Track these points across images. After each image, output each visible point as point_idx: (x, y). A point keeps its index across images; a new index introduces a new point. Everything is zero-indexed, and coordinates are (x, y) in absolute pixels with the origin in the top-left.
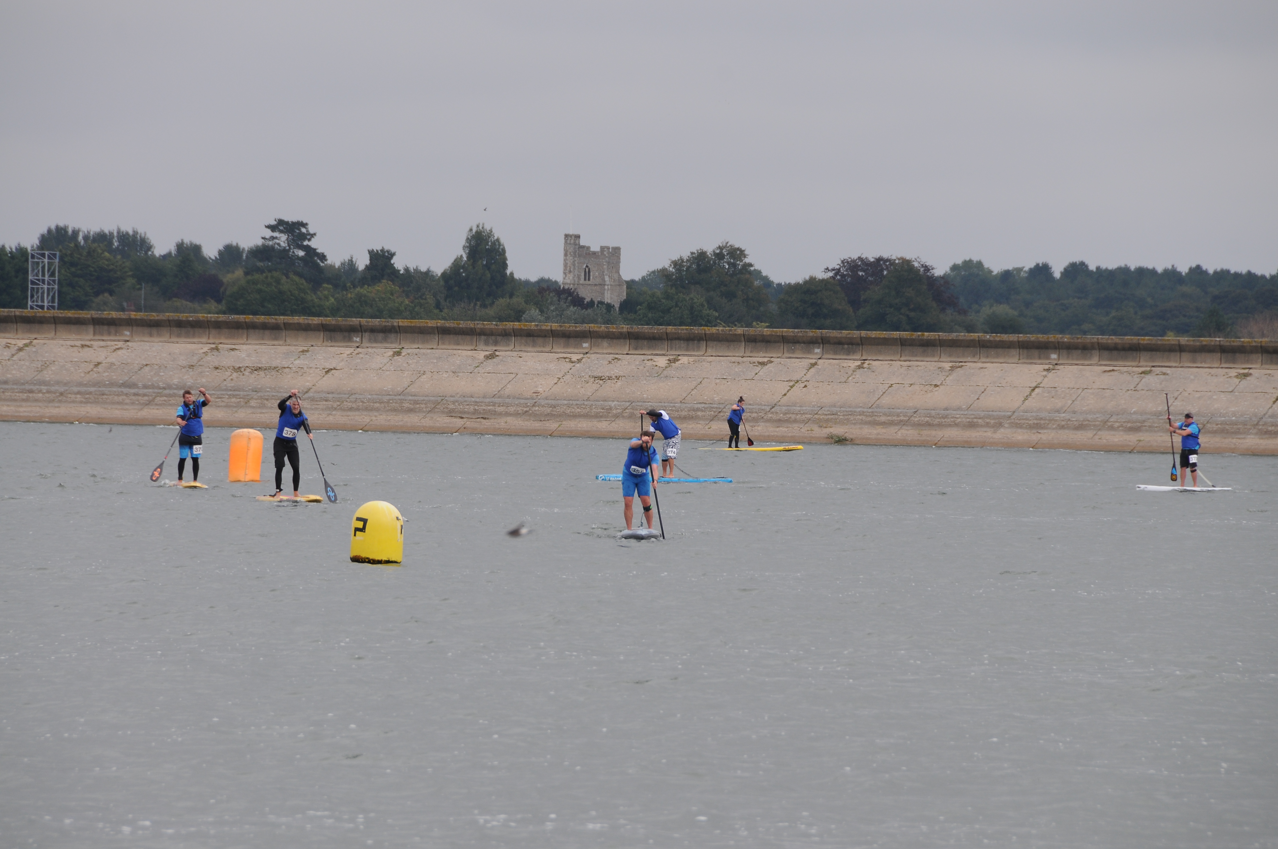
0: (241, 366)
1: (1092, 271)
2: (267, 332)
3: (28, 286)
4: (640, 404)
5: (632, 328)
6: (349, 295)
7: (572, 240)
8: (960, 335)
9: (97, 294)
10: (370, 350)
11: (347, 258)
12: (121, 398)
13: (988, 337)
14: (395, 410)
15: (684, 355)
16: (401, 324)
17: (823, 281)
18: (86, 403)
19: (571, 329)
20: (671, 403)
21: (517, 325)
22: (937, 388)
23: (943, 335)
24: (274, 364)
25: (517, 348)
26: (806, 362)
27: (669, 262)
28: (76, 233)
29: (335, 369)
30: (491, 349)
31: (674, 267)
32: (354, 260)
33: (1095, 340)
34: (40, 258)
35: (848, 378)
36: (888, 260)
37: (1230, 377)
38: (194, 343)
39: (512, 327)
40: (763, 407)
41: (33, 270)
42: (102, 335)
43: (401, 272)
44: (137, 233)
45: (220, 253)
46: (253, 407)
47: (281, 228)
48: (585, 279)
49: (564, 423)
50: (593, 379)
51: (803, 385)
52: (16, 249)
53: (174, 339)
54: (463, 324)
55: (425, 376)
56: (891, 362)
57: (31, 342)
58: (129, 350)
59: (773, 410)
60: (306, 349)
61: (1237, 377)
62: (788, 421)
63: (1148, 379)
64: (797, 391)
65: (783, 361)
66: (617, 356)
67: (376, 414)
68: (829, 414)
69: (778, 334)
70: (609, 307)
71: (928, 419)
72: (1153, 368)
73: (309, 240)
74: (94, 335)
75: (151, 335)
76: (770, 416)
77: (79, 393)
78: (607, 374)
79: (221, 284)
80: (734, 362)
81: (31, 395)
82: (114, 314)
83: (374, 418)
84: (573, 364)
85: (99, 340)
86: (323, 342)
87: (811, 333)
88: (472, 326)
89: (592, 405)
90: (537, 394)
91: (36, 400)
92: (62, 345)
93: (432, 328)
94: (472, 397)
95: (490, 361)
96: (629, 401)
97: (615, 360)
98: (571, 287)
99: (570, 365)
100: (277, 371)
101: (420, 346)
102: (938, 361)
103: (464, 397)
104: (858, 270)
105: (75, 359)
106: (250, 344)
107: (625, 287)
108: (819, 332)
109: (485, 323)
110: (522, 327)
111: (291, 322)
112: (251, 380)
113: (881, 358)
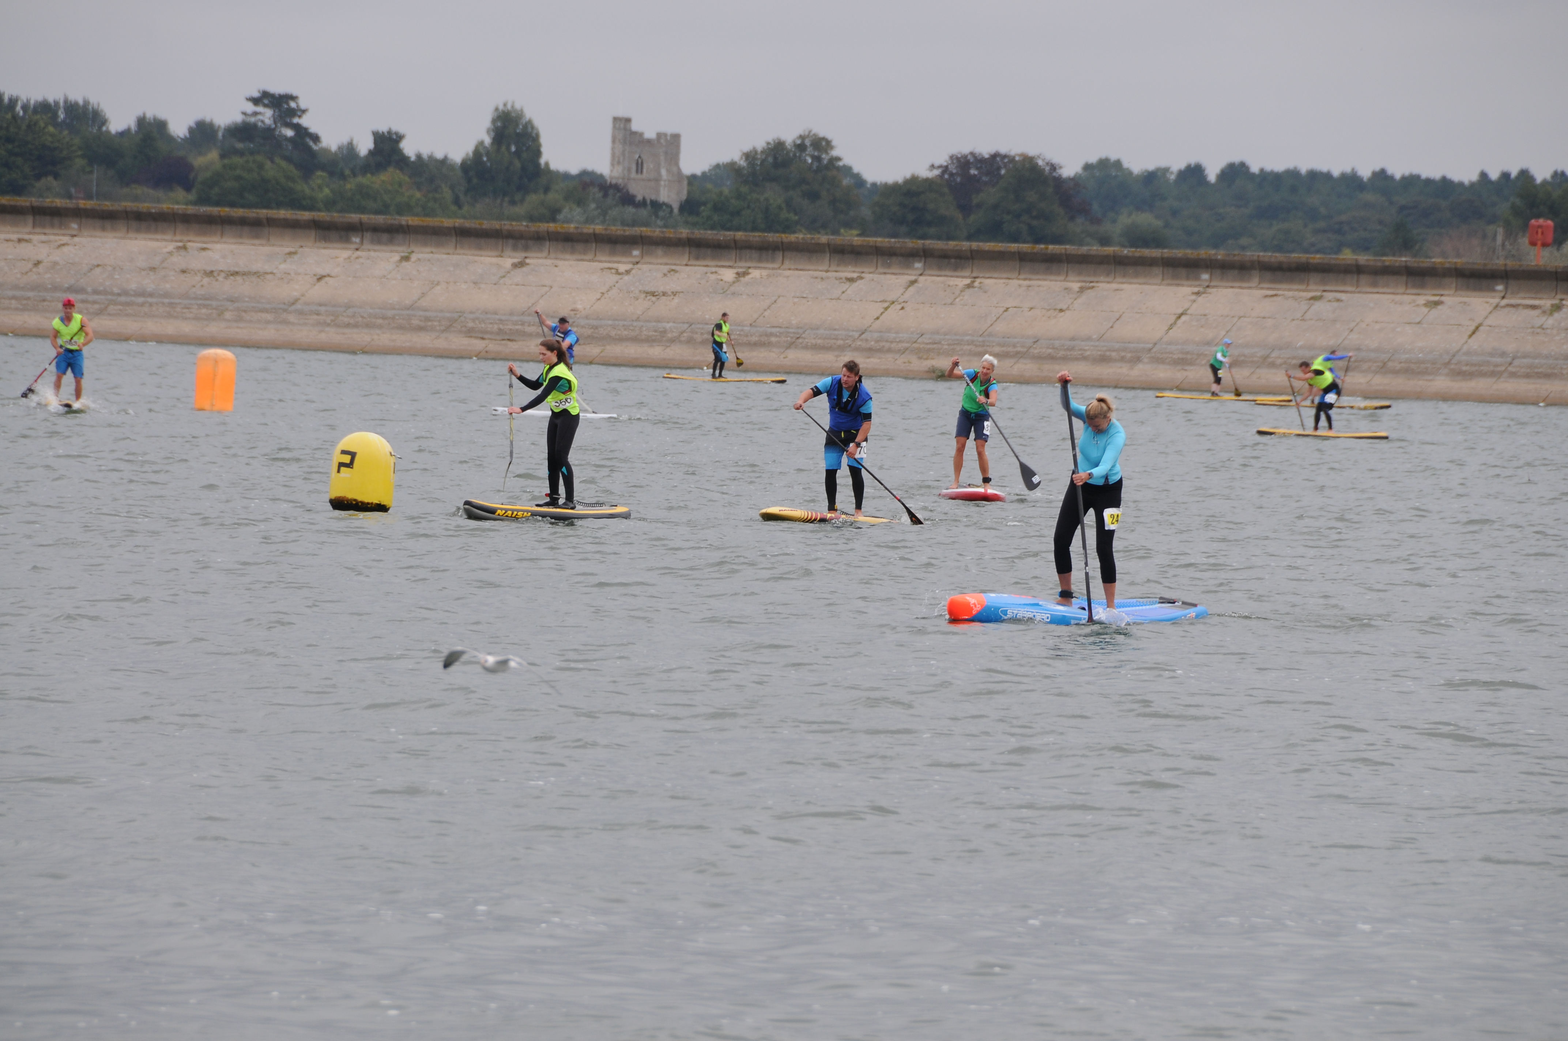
0: (214, 269)
1: (1254, 174)
2: (246, 229)
4: (701, 326)
5: (693, 233)
6: (348, 186)
7: (622, 124)
8: (1090, 250)
9: (38, 177)
10: (372, 254)
11: (345, 140)
13: (1126, 252)
14: (401, 328)
15: (756, 268)
16: (410, 223)
17: (927, 180)
18: (25, 309)
19: (619, 233)
20: (739, 325)
21: (552, 226)
22: (1063, 313)
23: (1070, 248)
24: (254, 268)
25: (552, 255)
26: (905, 279)
27: (740, 154)
28: (13, 102)
29: (329, 276)
30: (519, 256)
31: (746, 160)
32: (355, 142)
33: (1255, 258)
35: (955, 299)
36: (1005, 156)
37: (1418, 305)
38: (157, 240)
39: (546, 229)
40: (851, 334)
42: (43, 227)
43: (413, 158)
44: (89, 103)
45: (191, 130)
46: (228, 321)
47: (266, 101)
48: (637, 172)
49: (608, 347)
50: (643, 296)
51: (900, 307)
53: (131, 235)
54: (487, 224)
55: (438, 288)
56: (1007, 281)
58: (77, 247)
59: (863, 336)
60: (293, 250)
61: (1426, 305)
62: (880, 350)
63: (1318, 306)
64: (893, 314)
65: (876, 277)
66: (674, 267)
67: (378, 331)
68: (930, 343)
69: (871, 244)
70: (664, 207)
71: (1050, 351)
72: (1324, 294)
73: (300, 117)
74: (34, 227)
75: (103, 229)
76: (859, 343)
77: (14, 298)
78: (662, 289)
79: (190, 168)
80: (816, 278)
82: (59, 202)
83: (376, 337)
84: (620, 276)
85: (40, 233)
86: (315, 242)
87: (911, 243)
88: (498, 227)
89: (642, 326)
93: (449, 229)
94: (496, 313)
95: (518, 270)
96: (687, 323)
97: (672, 273)
98: (620, 181)
99: (616, 277)
100: (258, 277)
101: (434, 250)
102: (1064, 280)
103: (486, 313)
104: (970, 168)
105: (10, 257)
106: (225, 243)
107: (685, 183)
108: (920, 242)
109: (514, 223)
110: (559, 230)
111: (276, 216)
112: (226, 287)
113: (996, 275)
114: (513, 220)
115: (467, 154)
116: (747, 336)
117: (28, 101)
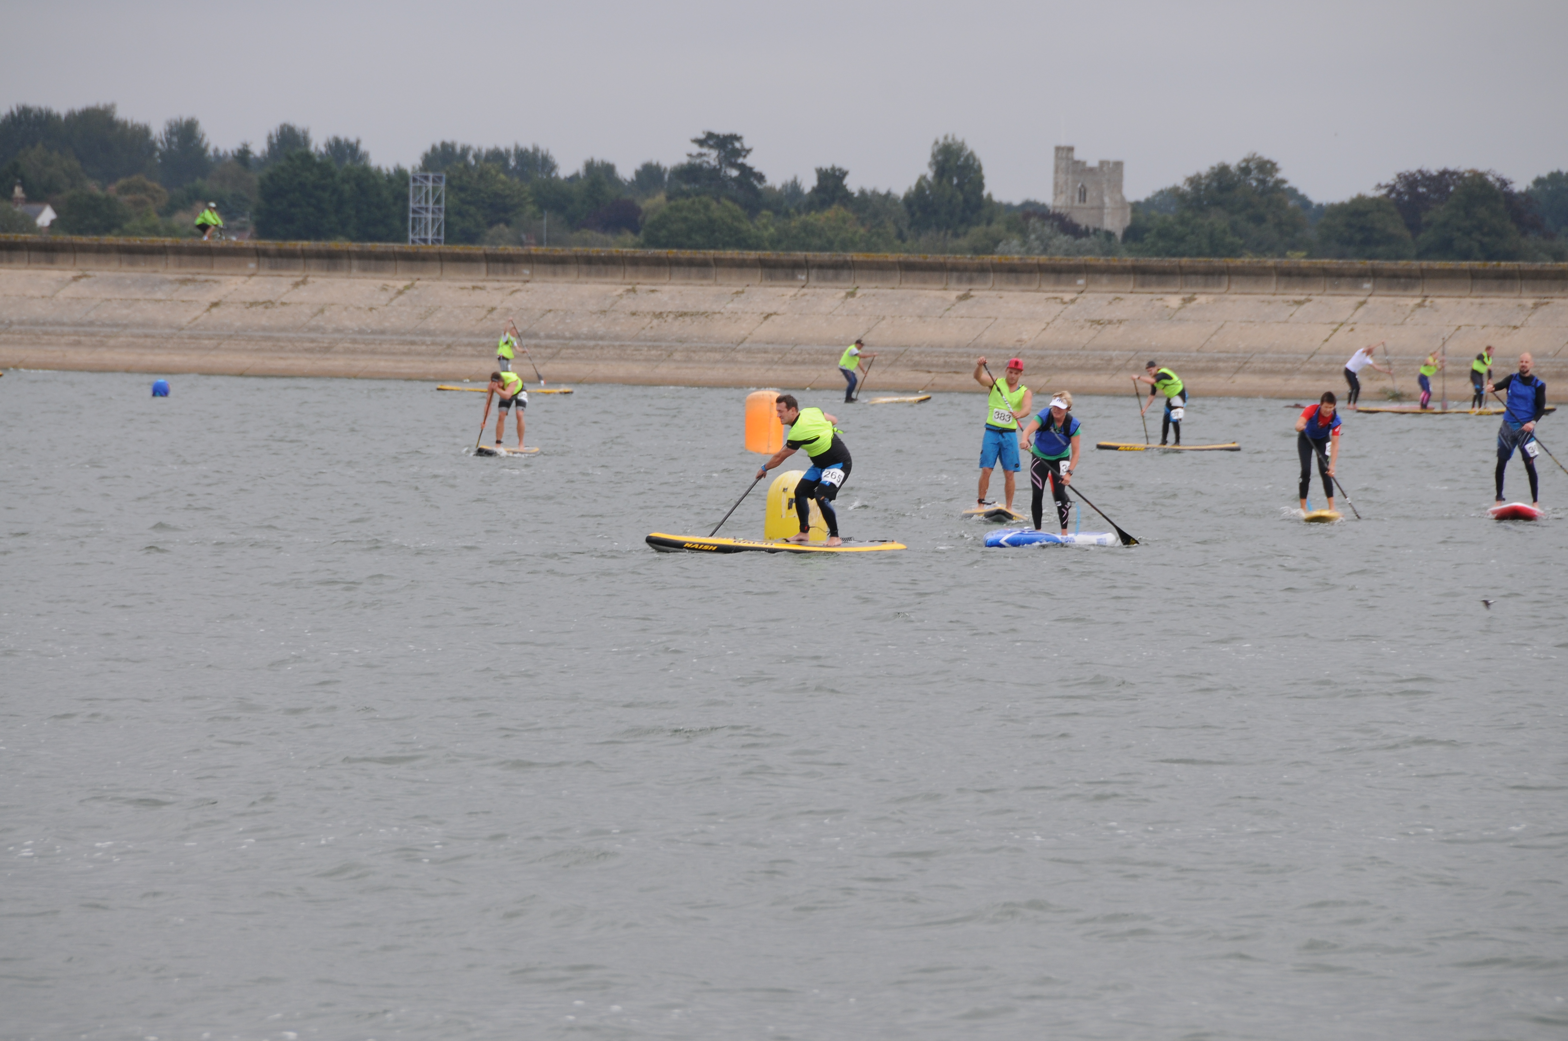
0: (663, 310)
2: (694, 270)
3: (408, 216)
4: (1147, 353)
5: (1137, 260)
6: (793, 224)
7: (1064, 153)
8: (1544, 265)
9: (491, 224)
10: (818, 290)
11: (789, 179)
15: (1201, 293)
16: (855, 258)
17: (1373, 200)
18: (480, 356)
19: (1063, 262)
21: (996, 258)
22: (1517, 330)
23: (1524, 265)
24: (702, 308)
25: (997, 286)
26: (1354, 300)
27: (1184, 179)
28: (465, 151)
29: (775, 313)
30: (964, 287)
31: (1190, 185)
32: (799, 181)
34: (422, 182)
35: (1405, 319)
36: (1454, 173)
38: (606, 283)
39: (989, 261)
40: (1299, 356)
41: (414, 197)
42: (497, 274)
43: (856, 195)
44: (538, 150)
45: (638, 173)
46: (678, 361)
47: (711, 143)
48: (1080, 201)
50: (1089, 324)
51: (1349, 328)
52: (395, 171)
53: (583, 279)
54: (931, 258)
55: (884, 322)
56: (1458, 300)
57: (413, 284)
58: (529, 293)
59: (1312, 359)
60: (740, 289)
62: (1329, 373)
64: (1342, 335)
65: (1324, 298)
67: (825, 368)
69: (1319, 265)
70: (1109, 235)
73: (745, 156)
74: (488, 273)
75: (555, 274)
76: (1308, 366)
77: (469, 344)
78: (1107, 317)
79: (639, 211)
80: (1263, 301)
81: (413, 347)
82: (511, 249)
83: (823, 373)
84: (1065, 306)
85: (494, 280)
86: (761, 281)
87: (1359, 264)
88: (942, 260)
89: (1088, 355)
90: (1020, 343)
91: (419, 354)
92: (450, 287)
93: (893, 263)
94: (941, 346)
95: (963, 303)
96: (1133, 350)
97: (1117, 300)
98: (1063, 211)
99: (1060, 307)
100: (706, 317)
101: (879, 285)
102: (1520, 297)
103: (932, 347)
104: (1417, 186)
105: (465, 304)
106: (673, 284)
107: (1129, 210)
108: (1369, 263)
109: (958, 256)
110: (1003, 261)
111: (723, 256)
112: (676, 328)
113: (1446, 293)
114: (956, 254)
115: (910, 188)
116: (1194, 362)
117: (479, 150)
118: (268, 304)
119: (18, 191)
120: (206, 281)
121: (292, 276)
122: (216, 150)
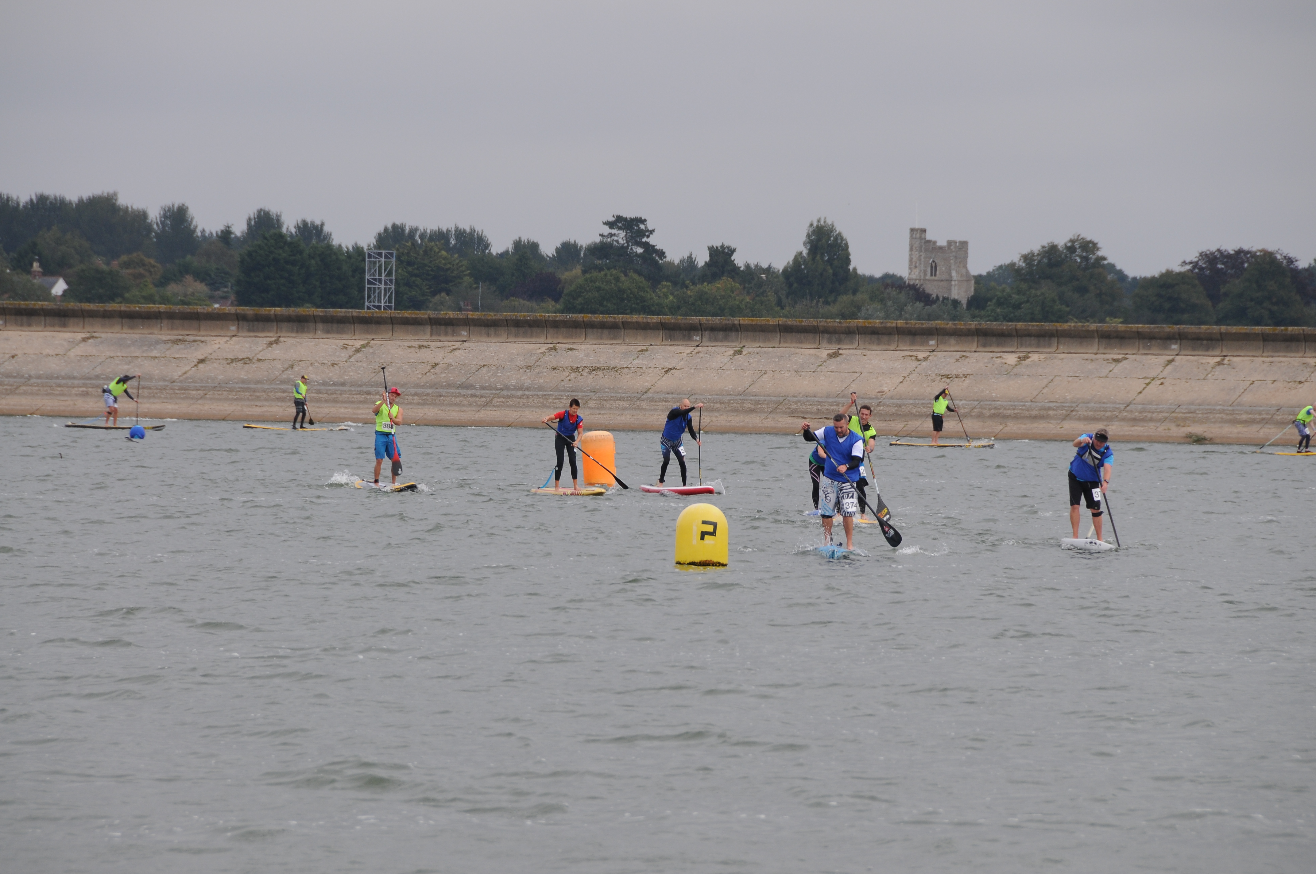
0: (579, 366)
2: (606, 332)
3: (364, 287)
4: (989, 403)
5: (980, 324)
6: (689, 293)
7: (918, 234)
9: (434, 294)
10: (710, 349)
11: (686, 255)
12: (458, 400)
14: (736, 410)
15: (1035, 352)
16: (742, 322)
17: (1179, 274)
18: (423, 404)
19: (917, 326)
20: (1022, 401)
21: (860, 322)
22: (1302, 385)
23: (1308, 330)
24: (613, 364)
25: (861, 346)
26: (1163, 359)
27: (1019, 256)
28: (413, 231)
29: (674, 368)
30: (833, 348)
31: (1024, 262)
32: (693, 256)
34: (376, 258)
35: (1207, 375)
36: (1249, 252)
38: (532, 343)
39: (854, 325)
40: (1117, 406)
41: (370, 270)
42: (439, 335)
43: (742, 269)
44: (475, 231)
45: (558, 250)
46: (592, 408)
47: (620, 225)
48: (931, 275)
49: (910, 423)
50: (940, 378)
51: (1159, 382)
52: (353, 247)
53: (511, 339)
54: (805, 322)
55: (766, 376)
56: (1252, 358)
57: (369, 343)
58: (466, 351)
59: (1128, 408)
60: (644, 348)
62: (1143, 420)
64: (1154, 388)
65: (1138, 357)
67: (716, 414)
68: (1186, 413)
69: (1133, 330)
70: (957, 303)
73: (648, 237)
74: (432, 334)
75: (488, 335)
76: (1125, 414)
77: (416, 394)
78: (955, 372)
79: (558, 282)
80: (1087, 359)
81: (368, 397)
82: (451, 314)
83: (714, 419)
84: (919, 362)
85: (437, 341)
86: (662, 341)
87: (1168, 328)
88: (815, 324)
90: (881, 394)
92: (399, 346)
93: (774, 326)
94: (815, 396)
95: (833, 360)
96: (977, 400)
97: (963, 358)
98: (917, 283)
99: (916, 363)
100: (616, 371)
101: (762, 345)
102: (1303, 357)
103: (807, 397)
104: (1217, 263)
105: (412, 360)
106: (588, 343)
107: (973, 282)
108: (1176, 328)
109: (829, 320)
110: (867, 325)
111: (630, 320)
112: (589, 380)
113: (1242, 354)
114: (827, 319)
115: (788, 263)
116: (1028, 410)
117: (425, 231)
118: (247, 361)
119: (36, 265)
120: (194, 341)
121: (267, 337)
122: (203, 231)
